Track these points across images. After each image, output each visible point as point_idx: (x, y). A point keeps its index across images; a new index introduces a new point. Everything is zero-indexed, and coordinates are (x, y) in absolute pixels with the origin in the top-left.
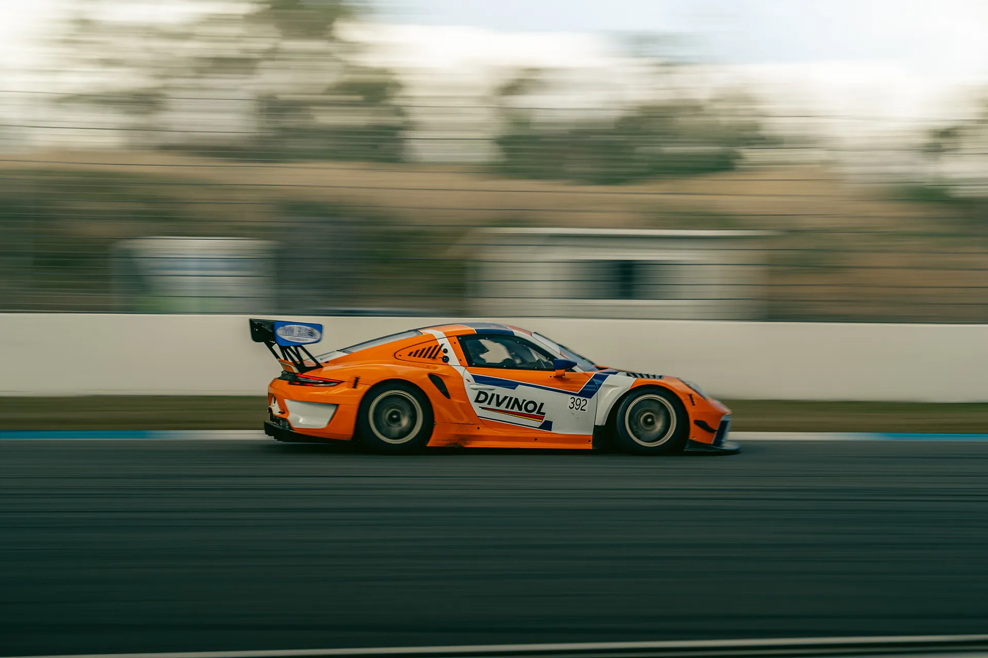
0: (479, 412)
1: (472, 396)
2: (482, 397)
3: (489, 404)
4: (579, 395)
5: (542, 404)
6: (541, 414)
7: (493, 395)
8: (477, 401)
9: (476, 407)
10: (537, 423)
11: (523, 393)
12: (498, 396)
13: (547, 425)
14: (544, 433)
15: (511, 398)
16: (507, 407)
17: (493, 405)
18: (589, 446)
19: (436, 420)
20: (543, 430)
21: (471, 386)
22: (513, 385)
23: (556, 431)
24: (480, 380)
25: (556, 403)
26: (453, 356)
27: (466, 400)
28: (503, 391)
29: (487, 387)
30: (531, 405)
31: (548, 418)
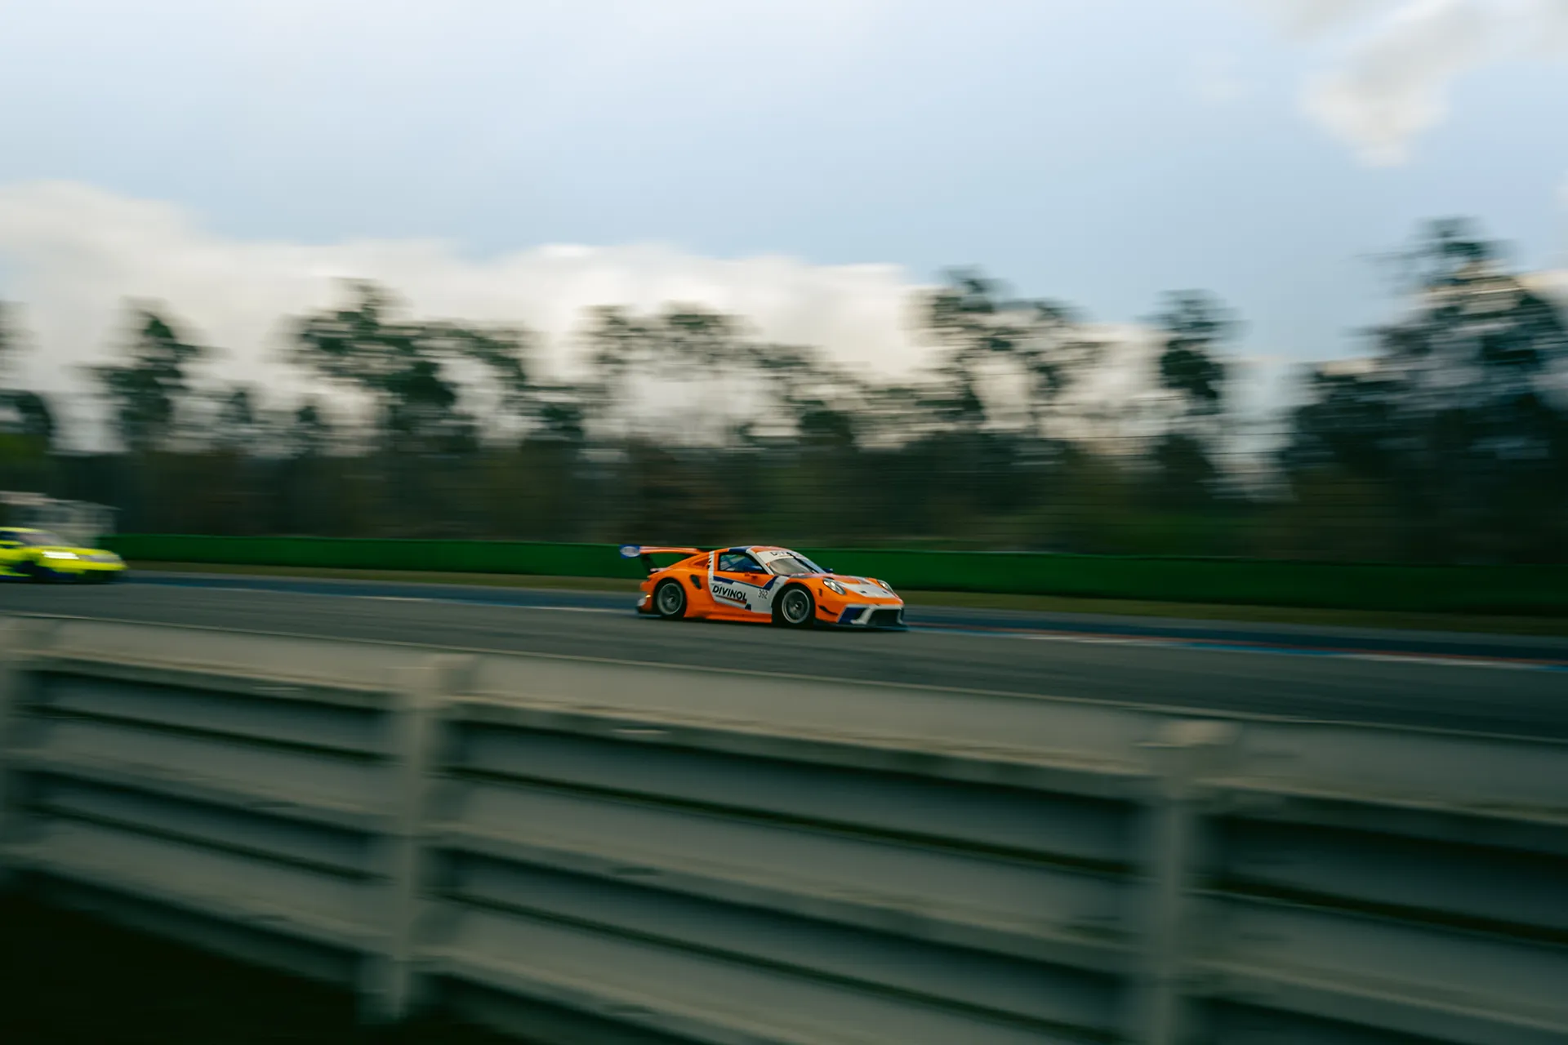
0: (716, 599)
1: (711, 588)
2: (716, 589)
3: (719, 593)
4: (763, 588)
5: (745, 595)
6: (744, 601)
7: (721, 588)
8: (714, 591)
9: (713, 594)
10: (744, 606)
11: (736, 587)
12: (723, 589)
13: (749, 607)
14: (748, 612)
15: (729, 590)
16: (728, 595)
17: (721, 594)
19: (689, 602)
20: (747, 610)
21: (711, 582)
22: (731, 582)
23: (753, 610)
24: (716, 579)
25: (752, 593)
26: (712, 565)
27: (708, 590)
28: (726, 586)
29: (719, 583)
30: (739, 595)
31: (748, 602)
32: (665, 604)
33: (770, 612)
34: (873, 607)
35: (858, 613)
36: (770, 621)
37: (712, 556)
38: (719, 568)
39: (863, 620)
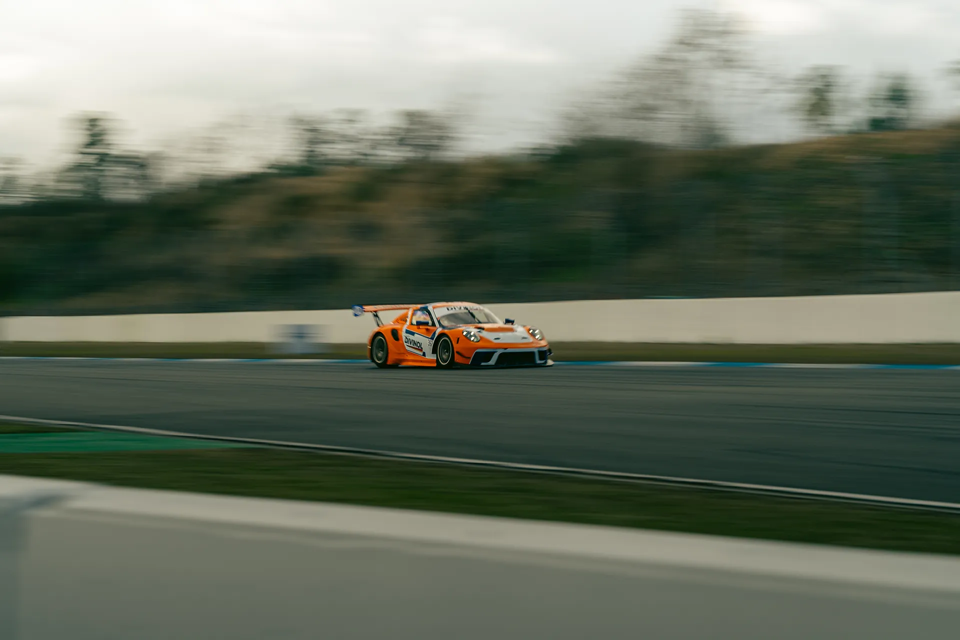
0: (408, 348)
4: (430, 338)
5: (421, 344)
6: (421, 350)
8: (405, 342)
10: (422, 353)
11: (417, 338)
12: (410, 340)
13: (424, 354)
15: (414, 341)
16: (413, 345)
17: (409, 344)
19: (389, 351)
20: (423, 357)
21: (404, 336)
22: (415, 334)
23: (426, 357)
24: (407, 332)
25: (424, 342)
27: (403, 341)
28: (412, 337)
29: (408, 335)
30: (418, 344)
31: (423, 351)
32: (377, 356)
33: (433, 357)
34: (500, 351)
35: (488, 356)
36: (435, 365)
38: (411, 323)
39: (492, 362)
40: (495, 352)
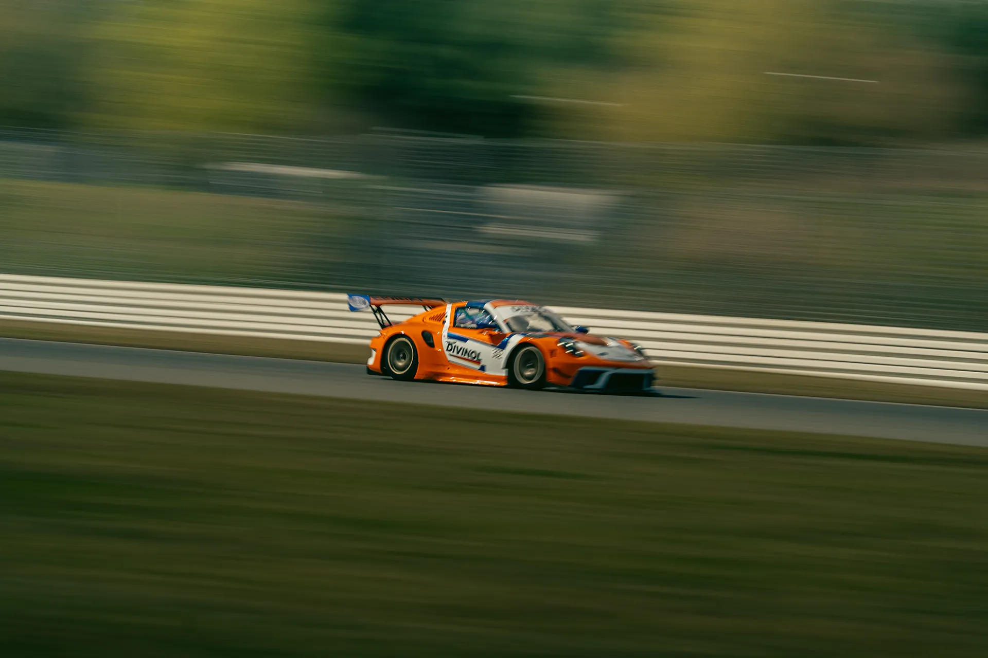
0: (450, 358)
1: (445, 345)
2: (450, 348)
3: (453, 352)
4: (498, 347)
5: (479, 354)
6: (478, 362)
7: (455, 347)
8: (447, 350)
9: (447, 353)
10: (477, 367)
11: (470, 345)
12: (457, 347)
13: (483, 368)
14: (481, 373)
15: (464, 349)
16: (462, 354)
17: (455, 353)
18: (503, 384)
19: (420, 360)
20: (481, 371)
21: (445, 341)
22: (465, 340)
23: (488, 372)
24: (450, 336)
25: (486, 352)
26: (448, 320)
27: (442, 349)
28: (460, 344)
29: (452, 341)
30: (474, 355)
31: (482, 363)
33: (503, 373)
34: (612, 371)
35: (593, 376)
37: (449, 309)
38: (455, 324)
39: (601, 383)
40: (603, 372)
